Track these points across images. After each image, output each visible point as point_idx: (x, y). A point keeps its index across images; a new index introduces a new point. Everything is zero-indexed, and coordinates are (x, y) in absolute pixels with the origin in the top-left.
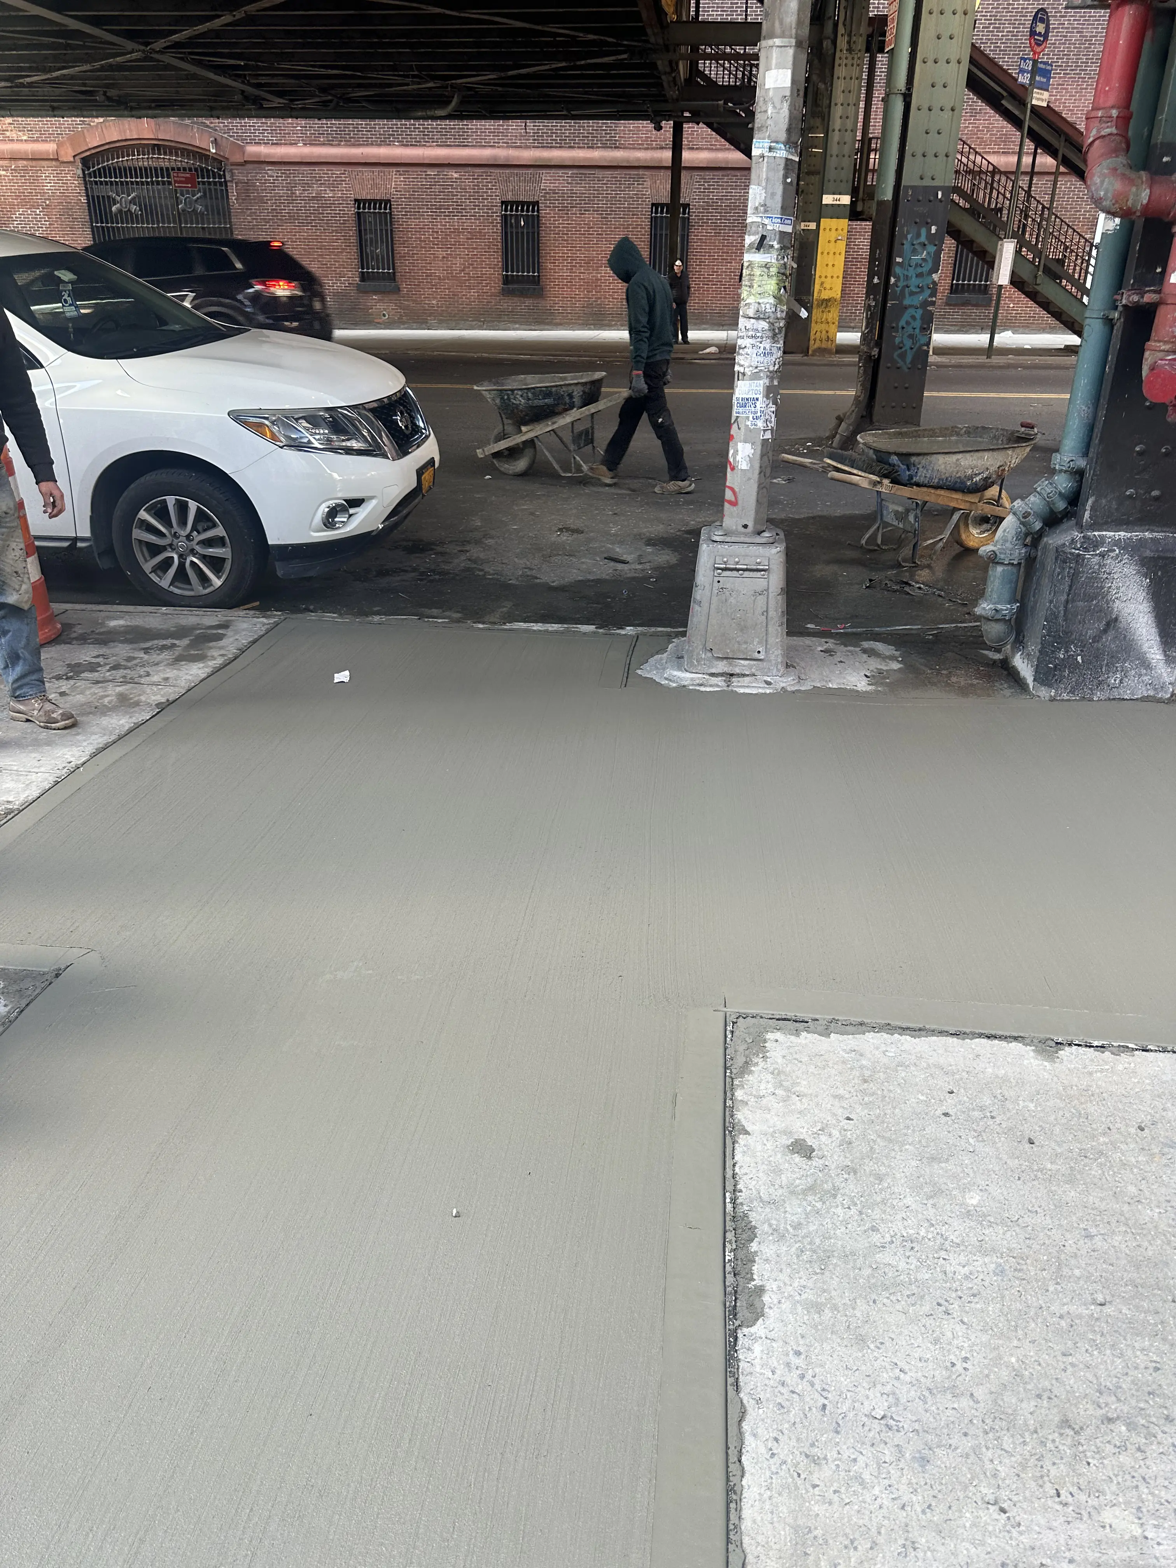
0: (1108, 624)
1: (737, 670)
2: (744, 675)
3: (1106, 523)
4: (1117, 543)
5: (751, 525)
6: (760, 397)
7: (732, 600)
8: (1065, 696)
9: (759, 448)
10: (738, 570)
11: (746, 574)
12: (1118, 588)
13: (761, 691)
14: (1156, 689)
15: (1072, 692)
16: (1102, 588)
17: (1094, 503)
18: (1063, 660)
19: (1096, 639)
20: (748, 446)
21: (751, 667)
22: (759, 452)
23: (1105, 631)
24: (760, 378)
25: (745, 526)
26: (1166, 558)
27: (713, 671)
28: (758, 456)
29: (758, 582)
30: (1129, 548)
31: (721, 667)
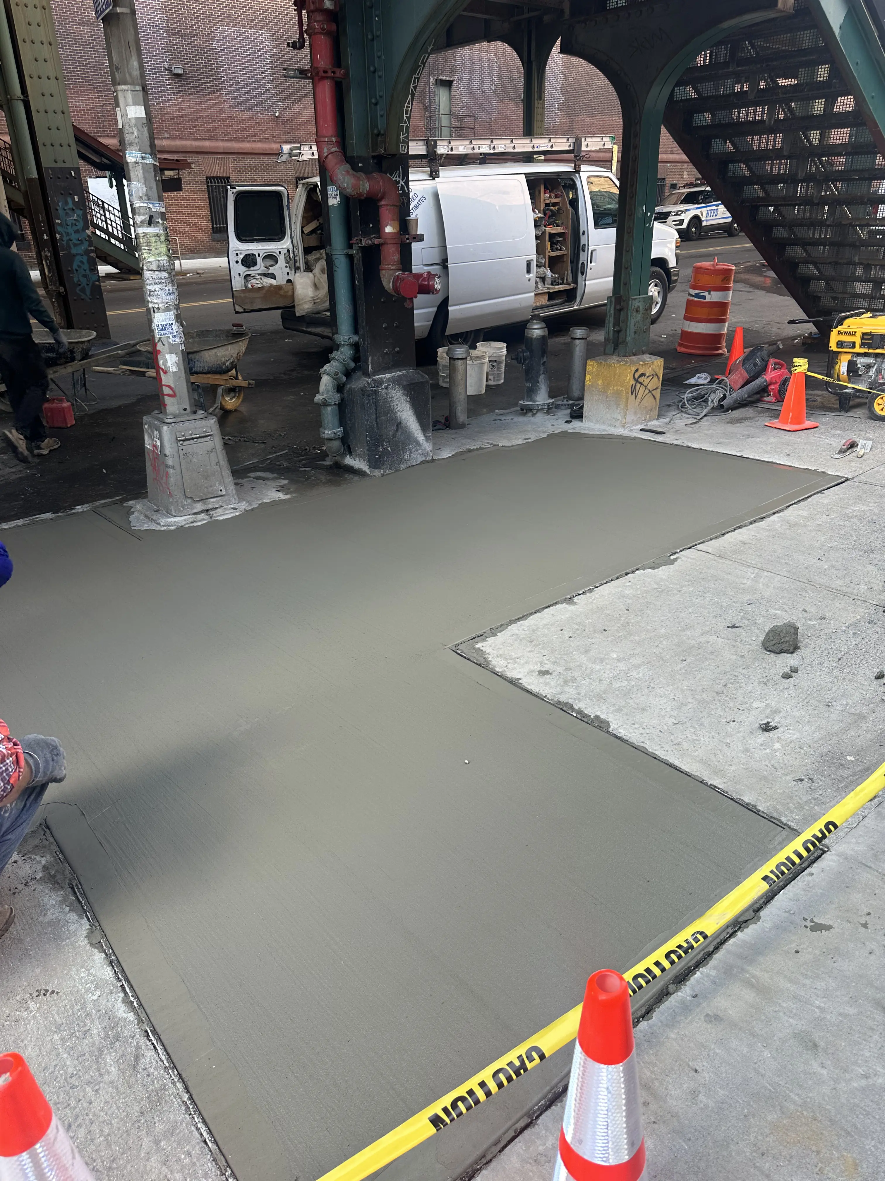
0: (397, 426)
1: (210, 506)
2: (216, 509)
3: (379, 370)
4: (389, 380)
5: (188, 408)
6: (174, 322)
7: (195, 460)
8: (388, 472)
9: (181, 356)
10: (193, 439)
11: (199, 440)
12: (397, 405)
13: (232, 515)
14: (425, 456)
15: (390, 468)
16: (390, 406)
17: (372, 360)
18: (382, 452)
19: (394, 436)
20: (174, 355)
21: (218, 502)
22: (181, 358)
23: (397, 430)
24: (170, 310)
25: (185, 409)
26: (414, 384)
27: (195, 511)
28: (181, 361)
29: (207, 444)
30: (397, 381)
31: (199, 507)
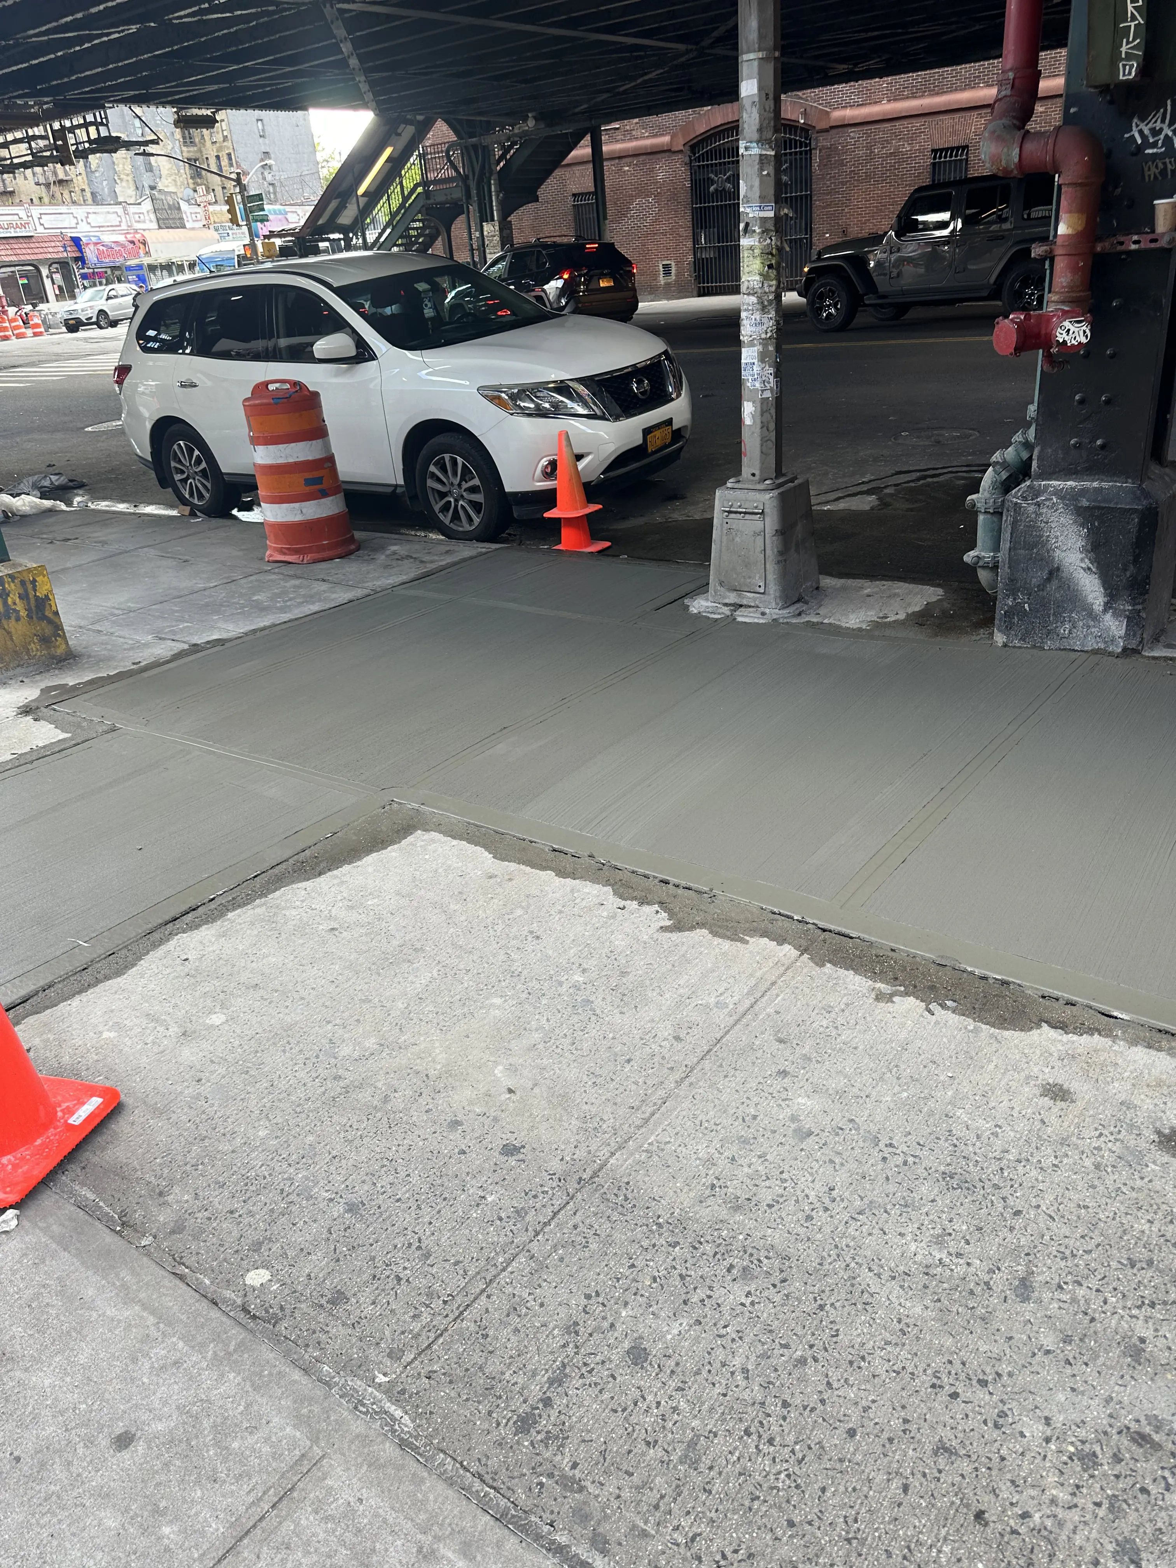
0: (1051, 573)
1: (745, 602)
2: (750, 607)
3: (1054, 473)
4: (1057, 493)
5: (757, 473)
6: (756, 361)
7: (738, 539)
8: (1016, 643)
9: (759, 405)
10: (740, 513)
11: (747, 517)
12: (1057, 537)
13: (756, 621)
14: (1106, 642)
15: (1023, 639)
16: (1041, 536)
17: (1041, 452)
18: (1011, 607)
19: (1042, 587)
20: (750, 404)
21: (755, 599)
22: (759, 409)
23: (1049, 579)
24: (754, 345)
25: (753, 475)
26: (1103, 508)
27: (727, 601)
28: (759, 413)
29: (756, 524)
30: (1070, 498)
31: (732, 598)
